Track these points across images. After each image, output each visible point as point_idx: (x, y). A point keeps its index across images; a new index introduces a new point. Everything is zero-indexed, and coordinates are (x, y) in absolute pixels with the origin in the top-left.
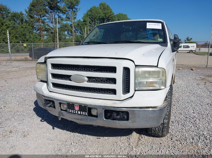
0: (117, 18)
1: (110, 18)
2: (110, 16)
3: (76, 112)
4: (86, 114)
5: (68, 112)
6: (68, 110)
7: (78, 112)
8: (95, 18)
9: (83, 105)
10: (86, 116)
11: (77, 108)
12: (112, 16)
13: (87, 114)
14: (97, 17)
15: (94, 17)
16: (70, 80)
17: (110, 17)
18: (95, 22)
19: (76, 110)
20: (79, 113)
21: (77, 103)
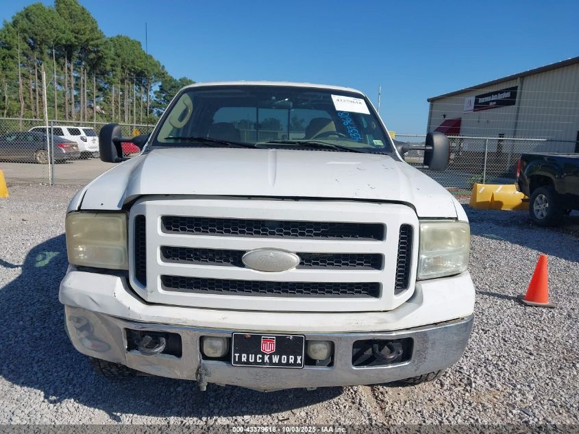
0: (113, 49)
1: (90, 47)
2: (91, 43)
3: (266, 358)
4: (299, 361)
5: (235, 362)
6: (235, 356)
7: (270, 359)
8: (43, 42)
9: (291, 337)
10: (300, 365)
11: (268, 348)
12: (98, 42)
13: (301, 360)
14: (49, 39)
15: (39, 39)
16: (242, 265)
17: (93, 45)
18: (42, 53)
19: (263, 354)
20: (276, 359)
21: (269, 333)
